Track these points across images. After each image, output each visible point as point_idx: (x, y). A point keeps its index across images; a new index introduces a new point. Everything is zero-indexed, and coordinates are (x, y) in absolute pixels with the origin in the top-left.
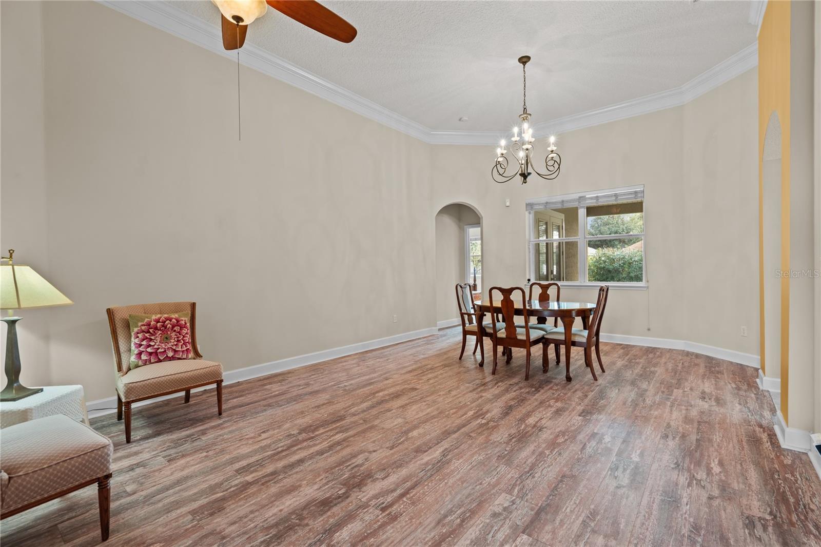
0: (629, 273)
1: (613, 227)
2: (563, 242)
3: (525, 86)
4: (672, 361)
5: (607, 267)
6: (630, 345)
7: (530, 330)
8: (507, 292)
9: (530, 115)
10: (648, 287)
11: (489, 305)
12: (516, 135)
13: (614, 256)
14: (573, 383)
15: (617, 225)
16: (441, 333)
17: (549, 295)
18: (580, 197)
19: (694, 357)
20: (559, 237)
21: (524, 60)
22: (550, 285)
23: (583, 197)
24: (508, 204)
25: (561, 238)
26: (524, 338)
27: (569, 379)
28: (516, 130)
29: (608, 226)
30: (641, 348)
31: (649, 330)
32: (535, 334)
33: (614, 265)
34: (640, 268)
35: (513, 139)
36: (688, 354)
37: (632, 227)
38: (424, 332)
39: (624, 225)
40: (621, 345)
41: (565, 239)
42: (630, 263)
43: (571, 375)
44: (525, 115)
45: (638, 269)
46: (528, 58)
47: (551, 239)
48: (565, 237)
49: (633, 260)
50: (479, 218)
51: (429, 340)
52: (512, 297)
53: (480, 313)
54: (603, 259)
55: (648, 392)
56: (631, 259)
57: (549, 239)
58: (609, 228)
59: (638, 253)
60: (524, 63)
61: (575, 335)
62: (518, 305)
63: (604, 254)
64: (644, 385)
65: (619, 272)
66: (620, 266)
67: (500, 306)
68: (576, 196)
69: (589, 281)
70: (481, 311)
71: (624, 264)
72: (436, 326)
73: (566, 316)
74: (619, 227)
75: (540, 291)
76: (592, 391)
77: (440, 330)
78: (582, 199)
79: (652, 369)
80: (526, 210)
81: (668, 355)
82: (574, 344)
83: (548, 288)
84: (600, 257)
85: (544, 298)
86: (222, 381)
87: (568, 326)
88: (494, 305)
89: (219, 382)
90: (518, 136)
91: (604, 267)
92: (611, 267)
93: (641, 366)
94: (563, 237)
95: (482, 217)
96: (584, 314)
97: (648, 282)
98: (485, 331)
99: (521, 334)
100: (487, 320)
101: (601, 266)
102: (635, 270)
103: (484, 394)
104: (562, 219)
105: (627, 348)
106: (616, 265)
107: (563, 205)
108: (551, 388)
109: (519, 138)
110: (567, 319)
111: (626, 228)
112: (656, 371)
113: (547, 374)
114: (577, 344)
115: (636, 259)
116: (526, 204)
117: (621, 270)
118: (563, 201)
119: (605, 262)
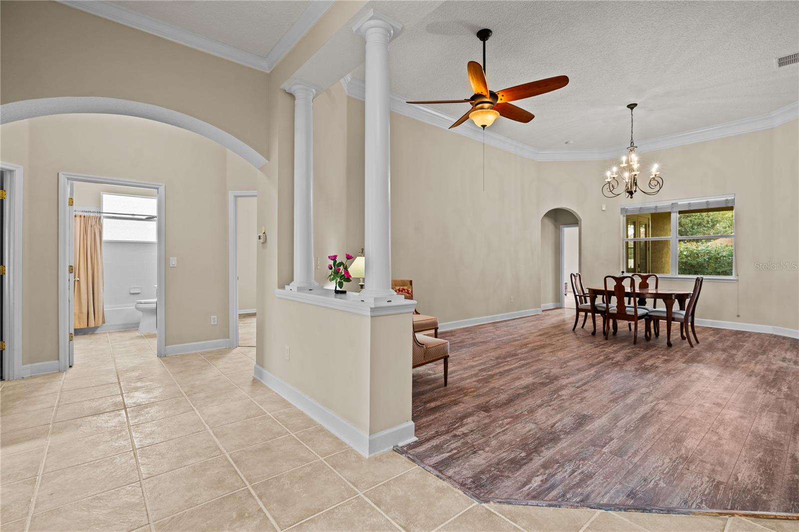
0: (716, 268)
1: (696, 219)
2: (649, 241)
3: (632, 126)
4: (760, 340)
5: (689, 262)
6: (719, 329)
7: (638, 309)
8: (619, 280)
9: (636, 147)
10: (737, 280)
11: (604, 289)
12: (624, 163)
13: (698, 251)
14: (673, 348)
15: (700, 217)
16: (544, 313)
17: (648, 284)
18: (672, 204)
19: (781, 338)
20: (646, 237)
21: (632, 106)
22: (650, 276)
23: (675, 203)
24: (604, 209)
25: (648, 238)
26: (633, 314)
27: (669, 345)
28: (624, 159)
29: (689, 219)
30: (731, 331)
31: (738, 316)
32: (641, 312)
33: (697, 259)
34: (729, 263)
35: (622, 165)
36: (775, 336)
37: (719, 219)
38: (531, 311)
39: (709, 217)
40: (711, 328)
41: (651, 238)
42: (717, 259)
43: (672, 343)
44: (633, 148)
45: (726, 264)
46: (636, 105)
47: (639, 238)
48: (652, 237)
49: (720, 255)
50: (578, 220)
51: (537, 317)
52: (623, 283)
53: (594, 295)
54: (685, 253)
55: (737, 356)
56: (718, 254)
57: (637, 238)
58: (691, 221)
59: (727, 248)
60: (632, 109)
61: (675, 313)
62: (628, 289)
63: (687, 248)
64: (734, 352)
65: (704, 267)
66: (705, 261)
67: (613, 290)
68: (670, 203)
69: (679, 274)
70: (594, 293)
71: (710, 259)
72: (540, 308)
73: (668, 298)
74: (703, 219)
75: (640, 281)
76: (690, 353)
77: (543, 311)
78: (675, 205)
79: (741, 343)
80: (621, 214)
81: (756, 336)
82: (674, 319)
83: (647, 279)
84: (681, 252)
85: (644, 285)
86: (438, 328)
87: (669, 306)
88: (608, 289)
89: (436, 329)
90: (626, 163)
91: (686, 262)
92: (694, 262)
93: (731, 341)
94: (649, 237)
95: (581, 220)
96: (682, 298)
97: (738, 275)
98: (596, 309)
99: (630, 311)
100: (599, 300)
101: (682, 260)
102: (723, 266)
103: (605, 350)
104: (649, 218)
105: (717, 331)
106: (700, 260)
107: (656, 210)
108: (656, 349)
109: (627, 165)
110: (668, 301)
111: (711, 220)
112: (745, 345)
113: (650, 342)
114: (675, 319)
115: (724, 254)
116: (621, 209)
117: (706, 265)
118: (656, 207)
119: (687, 256)
